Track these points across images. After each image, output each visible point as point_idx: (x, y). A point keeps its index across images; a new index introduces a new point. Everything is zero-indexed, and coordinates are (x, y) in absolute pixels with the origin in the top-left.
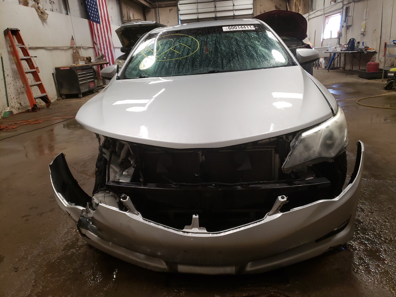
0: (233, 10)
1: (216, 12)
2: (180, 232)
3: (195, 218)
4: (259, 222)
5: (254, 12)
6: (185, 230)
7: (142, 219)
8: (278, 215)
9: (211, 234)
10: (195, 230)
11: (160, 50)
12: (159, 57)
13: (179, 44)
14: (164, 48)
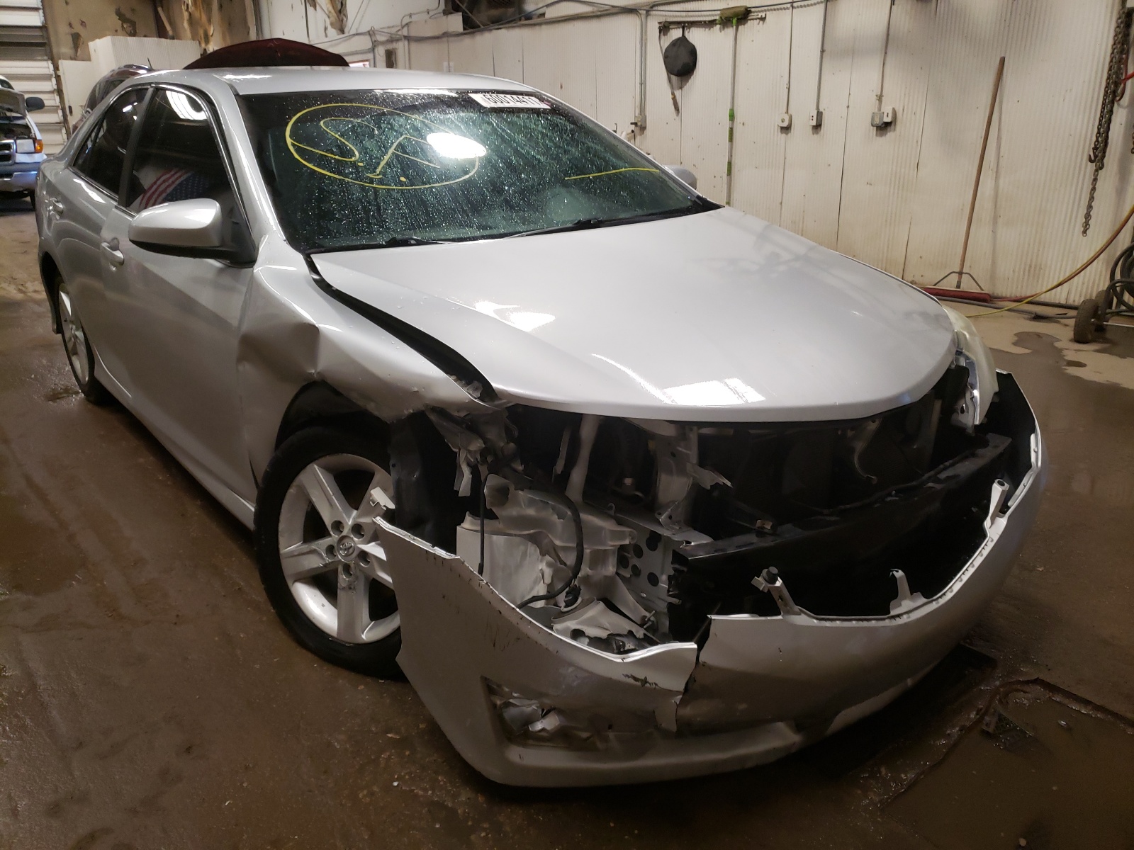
2: (887, 621)
3: (901, 578)
4: (986, 545)
5: (49, 22)
6: (893, 613)
7: (815, 621)
8: (1002, 522)
9: (934, 603)
10: (907, 604)
11: (360, 153)
12: (381, 176)
13: (403, 137)
14: (366, 149)
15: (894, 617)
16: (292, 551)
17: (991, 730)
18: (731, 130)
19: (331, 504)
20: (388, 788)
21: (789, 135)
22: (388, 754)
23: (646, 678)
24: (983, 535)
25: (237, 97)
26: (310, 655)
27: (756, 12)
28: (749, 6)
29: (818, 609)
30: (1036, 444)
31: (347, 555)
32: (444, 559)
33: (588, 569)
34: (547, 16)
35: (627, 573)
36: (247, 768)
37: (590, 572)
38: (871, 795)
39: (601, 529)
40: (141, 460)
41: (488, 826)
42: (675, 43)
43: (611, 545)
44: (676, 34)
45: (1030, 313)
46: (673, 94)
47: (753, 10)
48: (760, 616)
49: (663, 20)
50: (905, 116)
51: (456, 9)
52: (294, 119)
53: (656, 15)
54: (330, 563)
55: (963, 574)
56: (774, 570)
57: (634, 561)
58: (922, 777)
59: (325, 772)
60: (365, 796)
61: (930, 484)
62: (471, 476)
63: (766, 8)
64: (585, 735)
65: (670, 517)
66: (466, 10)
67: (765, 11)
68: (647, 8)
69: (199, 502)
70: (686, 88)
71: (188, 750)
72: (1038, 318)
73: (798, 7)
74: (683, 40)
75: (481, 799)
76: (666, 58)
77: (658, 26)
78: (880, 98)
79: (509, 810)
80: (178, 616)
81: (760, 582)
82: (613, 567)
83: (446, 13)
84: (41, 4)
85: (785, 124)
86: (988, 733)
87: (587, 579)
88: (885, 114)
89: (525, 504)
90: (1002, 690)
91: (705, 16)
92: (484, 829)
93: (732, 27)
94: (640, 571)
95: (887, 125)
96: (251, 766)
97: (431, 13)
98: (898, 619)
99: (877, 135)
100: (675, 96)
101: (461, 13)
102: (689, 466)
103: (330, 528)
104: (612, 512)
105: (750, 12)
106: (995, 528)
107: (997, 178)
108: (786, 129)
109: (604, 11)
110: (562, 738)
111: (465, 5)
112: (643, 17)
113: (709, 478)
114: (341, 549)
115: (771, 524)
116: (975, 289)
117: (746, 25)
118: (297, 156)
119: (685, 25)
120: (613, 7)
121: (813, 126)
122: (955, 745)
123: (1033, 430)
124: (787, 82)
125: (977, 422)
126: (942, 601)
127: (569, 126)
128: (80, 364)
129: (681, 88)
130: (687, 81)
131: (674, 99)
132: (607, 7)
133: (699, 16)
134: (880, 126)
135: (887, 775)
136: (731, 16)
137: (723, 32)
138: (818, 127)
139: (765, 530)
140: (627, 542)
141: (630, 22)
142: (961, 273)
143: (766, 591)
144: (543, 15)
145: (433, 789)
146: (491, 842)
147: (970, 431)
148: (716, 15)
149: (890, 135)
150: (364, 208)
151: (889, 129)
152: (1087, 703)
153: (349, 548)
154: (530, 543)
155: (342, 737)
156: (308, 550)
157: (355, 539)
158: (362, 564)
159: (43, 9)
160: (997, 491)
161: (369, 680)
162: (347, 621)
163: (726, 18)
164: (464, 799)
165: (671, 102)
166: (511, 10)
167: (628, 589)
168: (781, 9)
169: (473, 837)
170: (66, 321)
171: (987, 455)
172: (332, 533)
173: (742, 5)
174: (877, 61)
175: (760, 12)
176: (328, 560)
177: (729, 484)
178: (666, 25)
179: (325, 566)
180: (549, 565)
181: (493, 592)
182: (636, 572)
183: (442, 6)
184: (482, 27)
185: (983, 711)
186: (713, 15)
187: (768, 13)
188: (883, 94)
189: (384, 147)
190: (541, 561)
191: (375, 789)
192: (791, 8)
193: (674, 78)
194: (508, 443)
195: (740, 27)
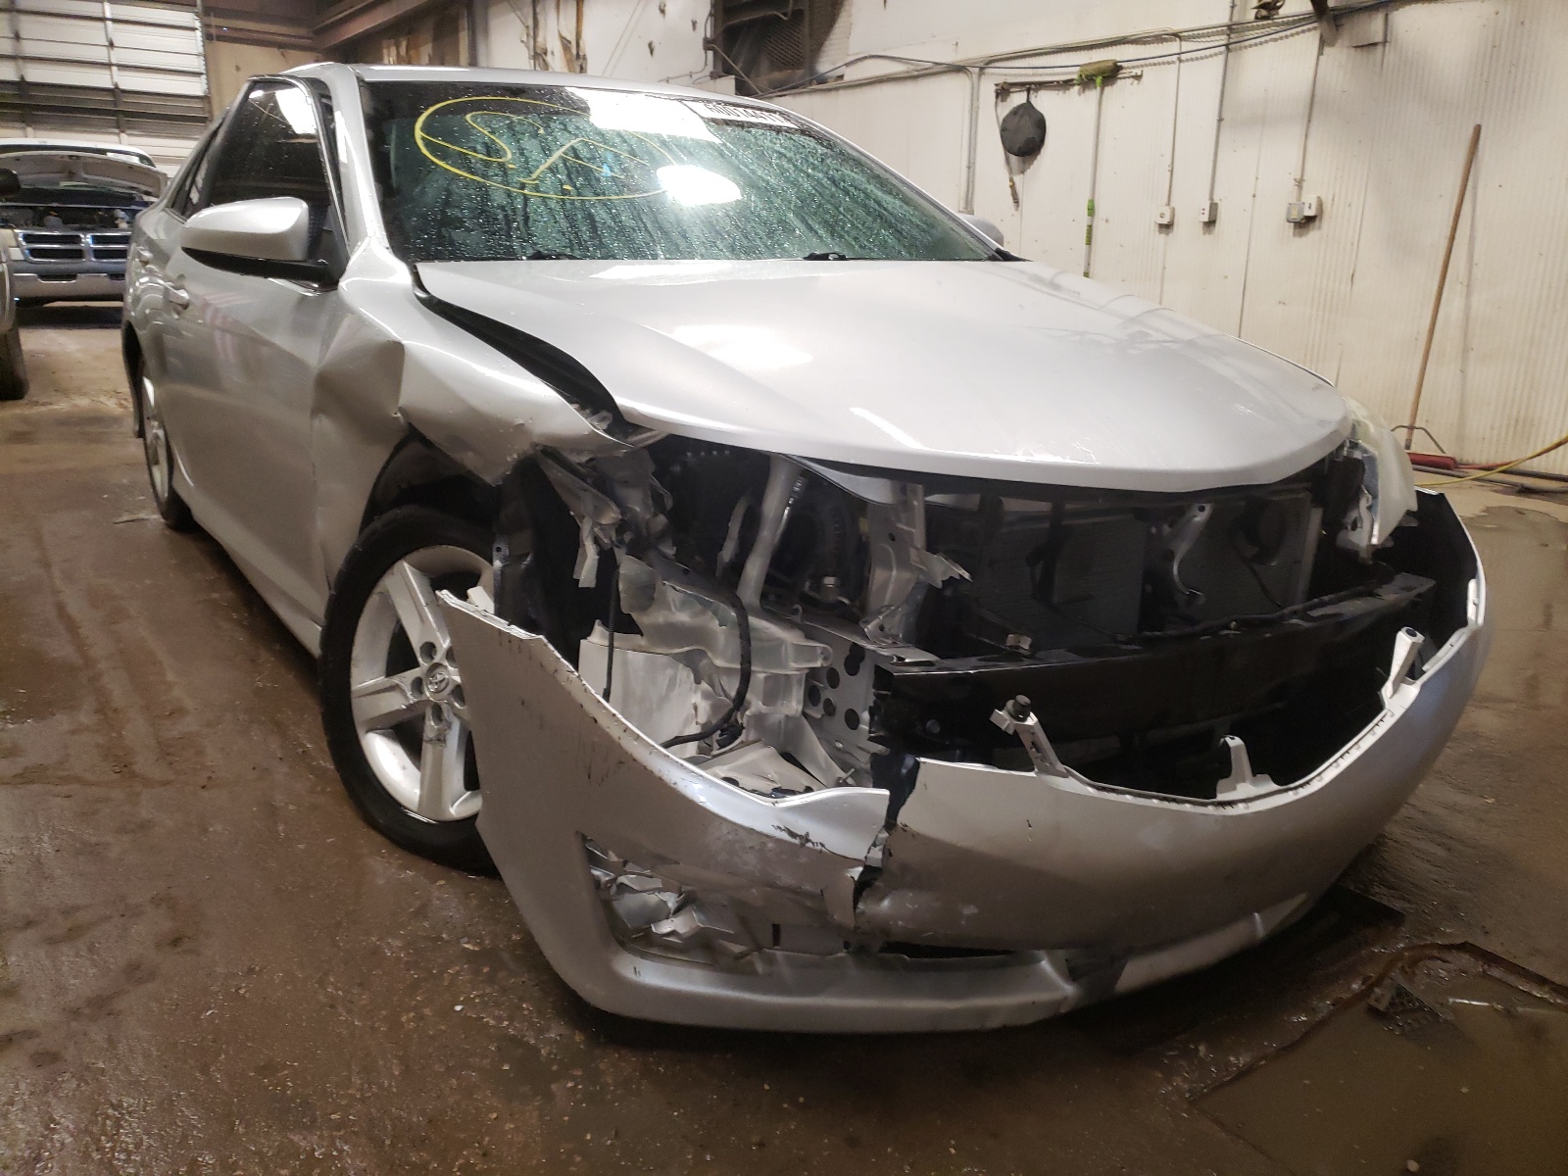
0: (109, 65)
1: (21, 62)
2: (1210, 808)
3: (1237, 747)
4: (1381, 720)
5: (213, 90)
6: (1221, 797)
7: (1090, 789)
8: (1411, 691)
9: (1290, 793)
10: (1245, 789)
11: (513, 154)
12: (537, 182)
13: (578, 140)
14: (523, 149)
15: (1223, 804)
16: (367, 688)
17: (1382, 1007)
18: (1090, 227)
19: (422, 619)
20: (446, 1012)
21: (1171, 235)
22: (457, 968)
23: (807, 834)
24: (1377, 706)
25: (361, 84)
26: (378, 838)
27: (1129, 68)
28: (1118, 59)
29: (1097, 771)
30: (1476, 594)
31: (438, 691)
32: (521, 640)
33: (760, 703)
34: (846, 78)
35: (817, 713)
36: (251, 971)
37: (764, 709)
38: (1178, 1081)
39: (780, 642)
40: (215, 595)
41: (580, 1074)
42: (1015, 112)
43: (795, 667)
44: (1018, 99)
45: (1514, 485)
46: (1011, 180)
47: (1124, 65)
48: (1000, 768)
49: (1000, 80)
50: (1335, 207)
51: (728, 71)
52: (431, 109)
53: (992, 74)
54: (415, 703)
55: (1341, 757)
56: (1023, 699)
57: (828, 693)
58: (1263, 1062)
59: (360, 985)
60: (409, 1021)
61: (1294, 621)
62: (597, 557)
63: (1142, 62)
64: (737, 949)
65: (882, 628)
66: (741, 72)
67: (1142, 66)
68: (982, 65)
69: (277, 647)
70: (1029, 172)
71: (176, 942)
72: (1526, 491)
73: (1187, 60)
74: (1028, 107)
75: (578, 1037)
76: (1003, 130)
77: (994, 88)
78: (1300, 183)
79: (617, 1055)
80: (210, 778)
81: (1002, 718)
82: (798, 702)
83: (714, 76)
84: (204, 67)
85: (1165, 221)
86: (1377, 1011)
87: (759, 718)
88: (1307, 206)
89: (677, 606)
90: (1406, 954)
91: (1058, 74)
92: (573, 1078)
93: (1096, 88)
94: (834, 709)
95: (1309, 220)
96: (257, 968)
97: (695, 77)
98: (1229, 808)
99: (1294, 235)
100: (1014, 184)
101: (733, 76)
102: (913, 553)
103: (418, 654)
104: (797, 618)
105: (1121, 68)
106: (1398, 699)
107: (1468, 295)
108: (1166, 227)
109: (922, 70)
110: (700, 948)
111: (740, 65)
112: (975, 77)
113: (943, 569)
114: (431, 683)
115: (1029, 640)
116: (1433, 451)
117: (1115, 86)
118: (425, 151)
119: (1030, 87)
120: (937, 64)
121: (1205, 223)
122: (1322, 1023)
123: (1474, 574)
124: (1169, 163)
125: (1375, 541)
126: (1303, 792)
127: (821, 150)
128: (160, 474)
129: (1023, 172)
130: (1031, 163)
131: (1013, 187)
132: (928, 65)
133: (1051, 74)
134: (1299, 223)
135: (1207, 1055)
136: (1094, 73)
137: (1082, 95)
138: (1210, 224)
139: (1021, 651)
140: (818, 664)
141: (958, 84)
142: (1411, 428)
143: (1011, 732)
144: (841, 77)
145: (511, 1019)
146: (579, 1096)
147: (1363, 555)
148: (1073, 73)
149: (1314, 235)
150: (506, 216)
151: (1311, 226)
152: (1542, 981)
153: (441, 681)
154: (681, 665)
155: (398, 943)
156: (388, 685)
157: (450, 668)
158: (457, 705)
159: (207, 74)
160: (1404, 644)
161: (454, 874)
162: (433, 789)
163: (1087, 76)
164: (554, 1035)
165: (1009, 190)
166: (800, 72)
167: (819, 739)
168: (1164, 63)
169: (554, 1087)
170: (148, 418)
171: (1390, 595)
172: (420, 660)
173: (1110, 58)
174: (1296, 132)
175: (1134, 67)
176: (412, 700)
177: (967, 575)
178: (1005, 87)
179: (410, 707)
180: (706, 696)
181: (586, 690)
182: (830, 709)
183: (710, 68)
184: (760, 93)
185: (1373, 980)
186: (1070, 73)
187: (1145, 69)
188: (1305, 178)
189: (549, 150)
190: (695, 692)
191: (427, 1011)
192: (1178, 62)
193: (1013, 158)
194: (655, 515)
195: (1106, 88)
